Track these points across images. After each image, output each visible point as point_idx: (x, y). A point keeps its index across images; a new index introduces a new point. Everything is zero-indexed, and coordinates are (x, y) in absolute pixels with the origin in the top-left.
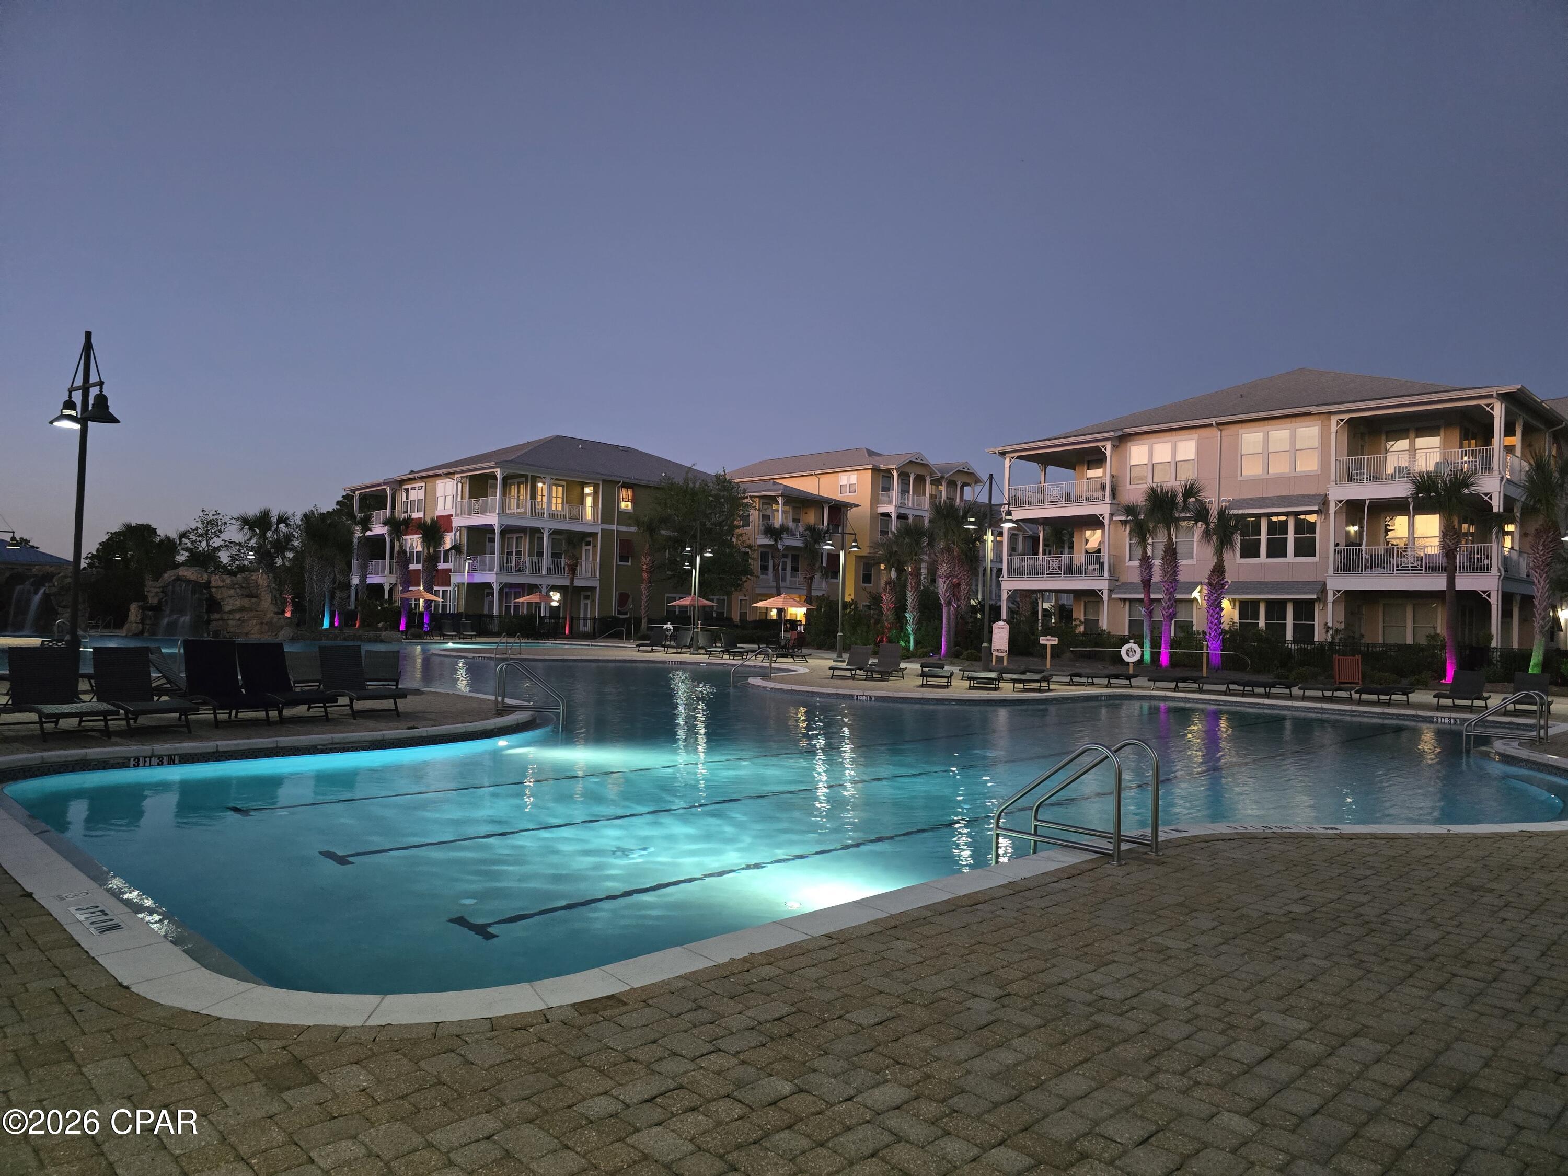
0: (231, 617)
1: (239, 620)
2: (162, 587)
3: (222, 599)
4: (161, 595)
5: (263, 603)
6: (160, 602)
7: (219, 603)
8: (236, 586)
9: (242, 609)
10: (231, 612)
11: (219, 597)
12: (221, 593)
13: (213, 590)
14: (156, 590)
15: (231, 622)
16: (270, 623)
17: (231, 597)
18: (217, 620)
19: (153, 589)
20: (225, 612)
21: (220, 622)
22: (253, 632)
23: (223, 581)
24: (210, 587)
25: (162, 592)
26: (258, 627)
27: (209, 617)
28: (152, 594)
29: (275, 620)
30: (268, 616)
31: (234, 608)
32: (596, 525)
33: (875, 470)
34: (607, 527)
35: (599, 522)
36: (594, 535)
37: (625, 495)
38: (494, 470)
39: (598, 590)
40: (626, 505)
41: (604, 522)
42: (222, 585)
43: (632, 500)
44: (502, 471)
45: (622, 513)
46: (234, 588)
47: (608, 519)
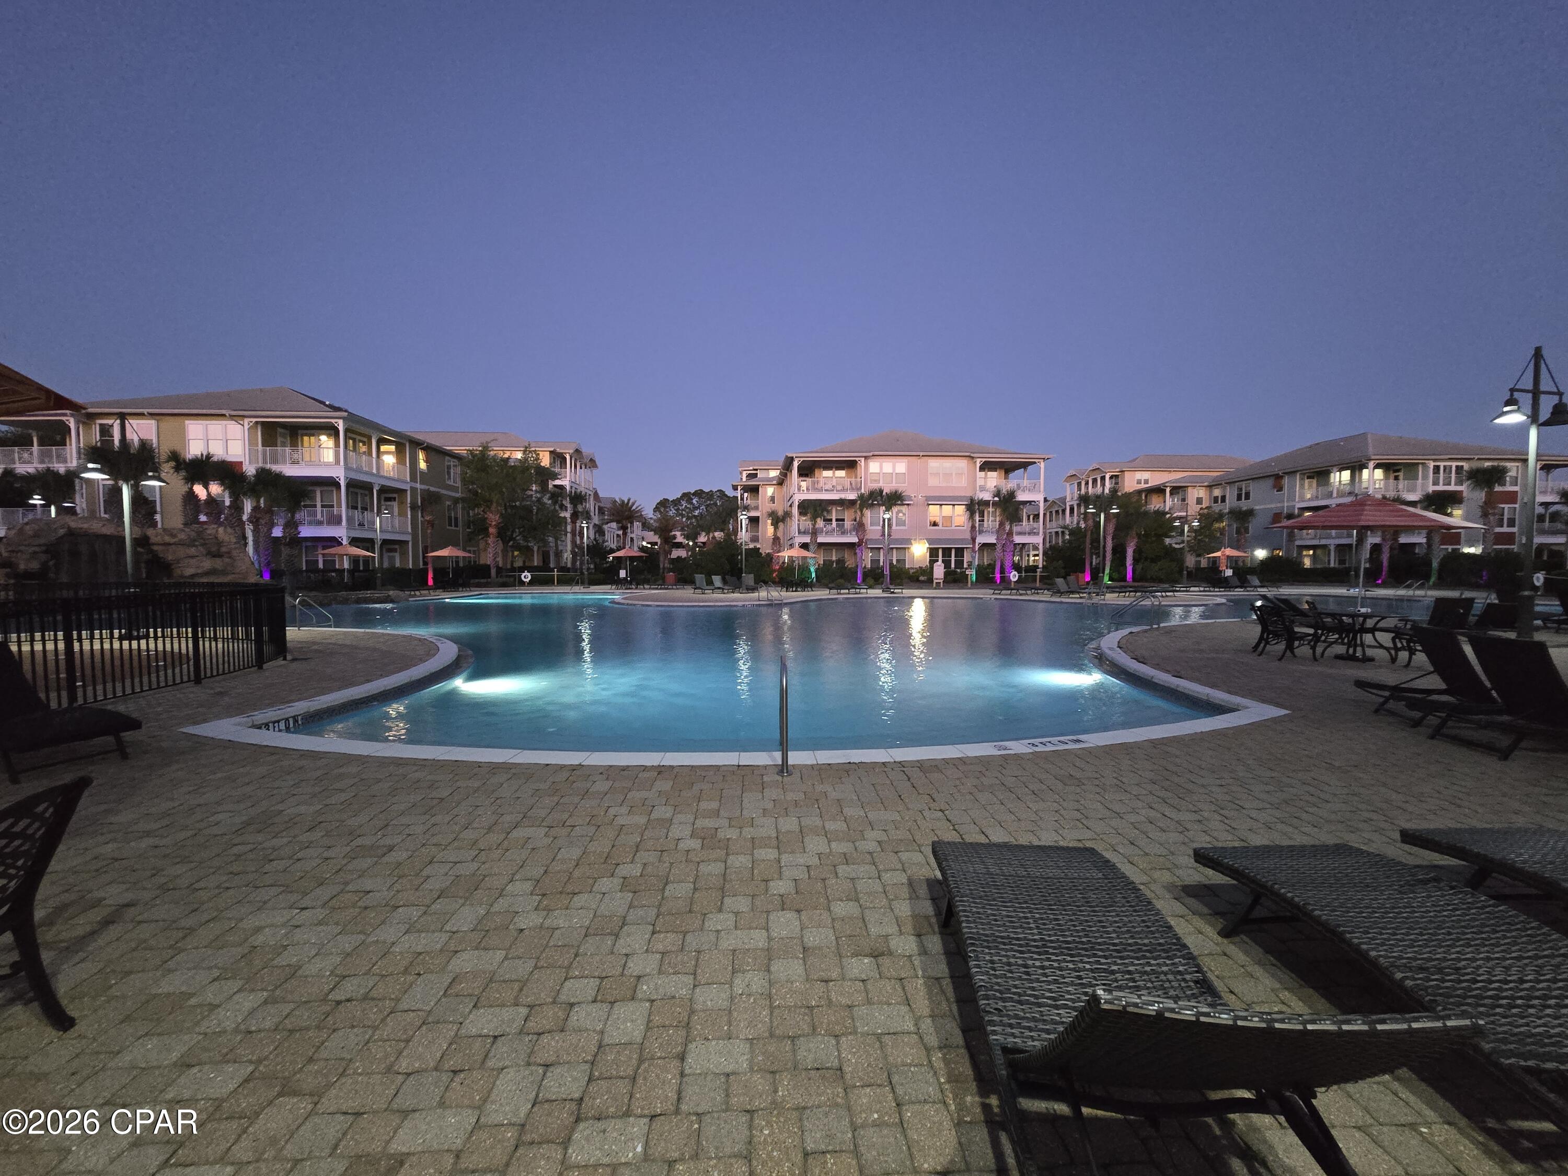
2: (45, 545)
14: (31, 549)
31: (199, 571)
32: (406, 482)
33: (551, 452)
34: (414, 485)
35: (408, 480)
36: (402, 492)
37: (421, 456)
38: (333, 421)
39: (410, 544)
40: (423, 465)
41: (411, 481)
42: (173, 541)
43: (426, 462)
44: (345, 423)
45: (422, 473)
46: (194, 546)
47: (413, 478)
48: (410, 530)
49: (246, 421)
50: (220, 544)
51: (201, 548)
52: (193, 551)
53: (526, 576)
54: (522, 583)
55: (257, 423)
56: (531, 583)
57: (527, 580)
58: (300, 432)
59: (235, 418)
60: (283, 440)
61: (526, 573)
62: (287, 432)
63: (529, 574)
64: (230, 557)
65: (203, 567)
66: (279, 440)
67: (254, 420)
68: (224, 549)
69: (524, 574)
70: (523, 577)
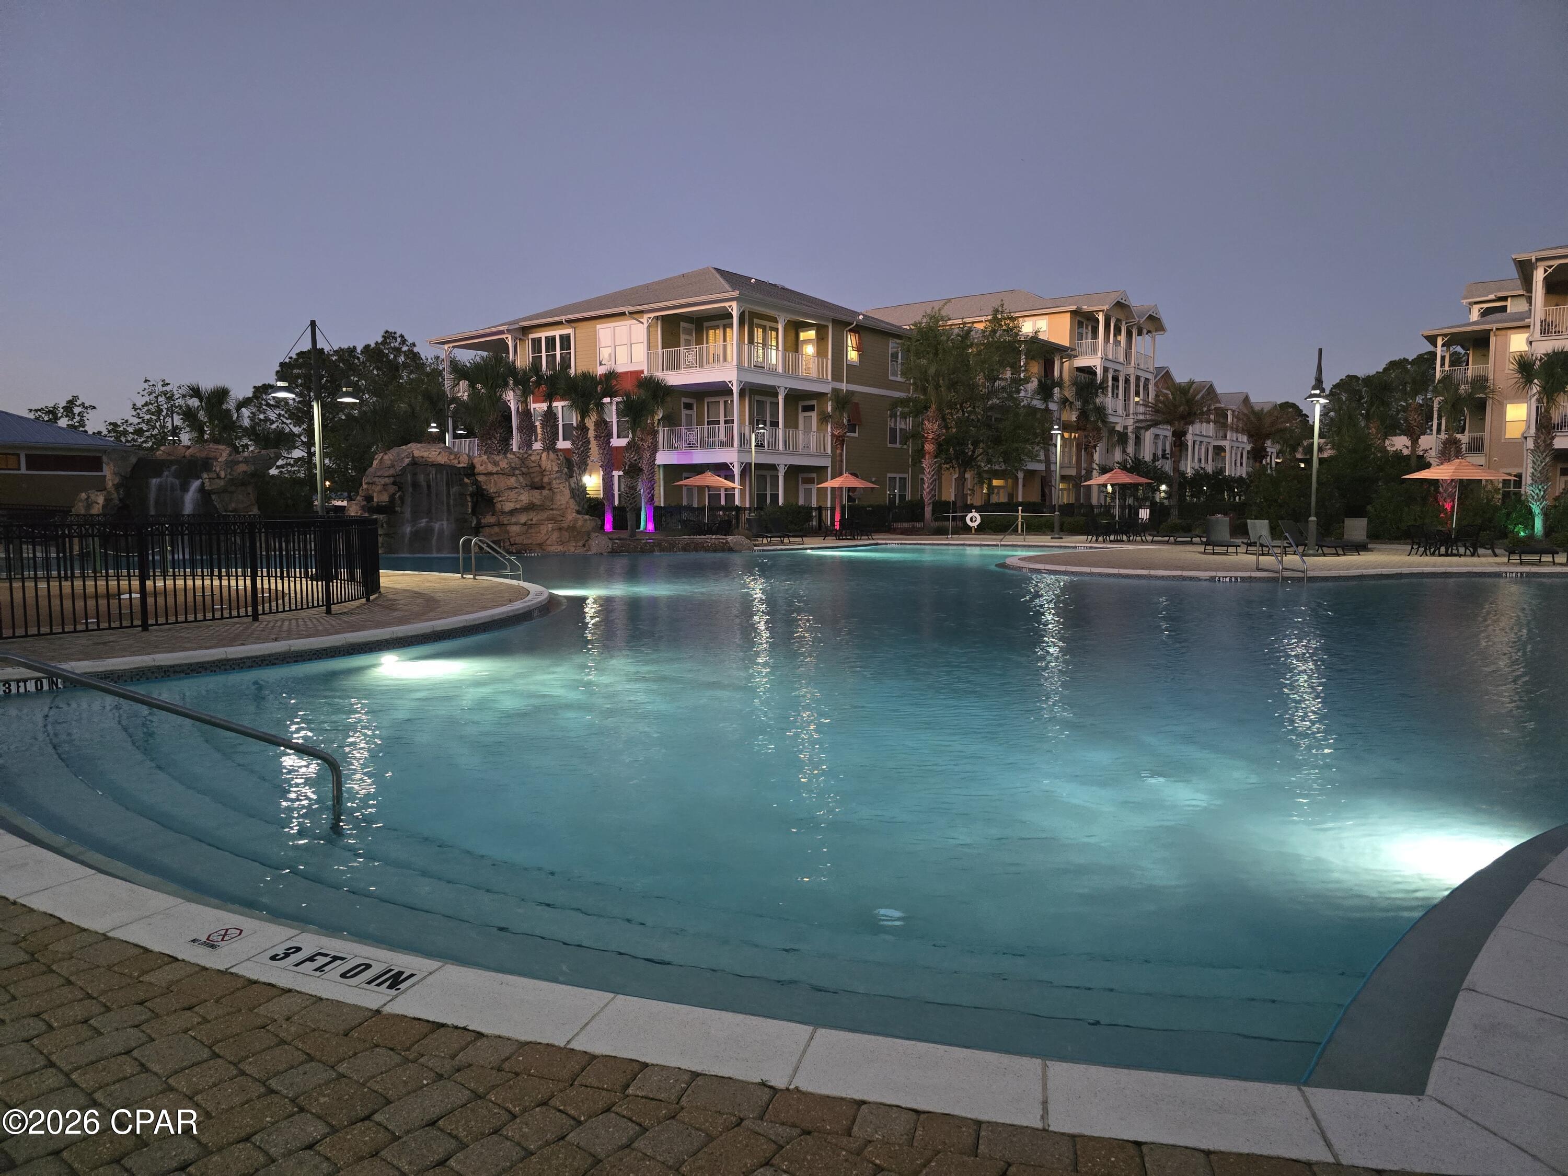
0: (514, 520)
1: (525, 524)
2: (393, 476)
3: (499, 494)
4: (393, 489)
5: (558, 497)
6: (392, 497)
7: (492, 498)
8: (517, 472)
9: (530, 508)
10: (512, 512)
11: (492, 490)
12: (496, 484)
13: (481, 478)
14: (383, 481)
15: (514, 529)
16: (572, 528)
17: (511, 489)
18: (491, 526)
19: (376, 479)
20: (503, 513)
21: (496, 529)
22: (548, 542)
23: (496, 464)
24: (474, 475)
25: (394, 483)
26: (555, 535)
27: (479, 522)
28: (379, 488)
29: (580, 523)
30: (570, 518)
31: (518, 506)
32: (826, 382)
33: (1074, 313)
34: (838, 385)
35: (830, 377)
36: (819, 396)
37: (851, 341)
38: (727, 304)
39: (829, 470)
40: (853, 355)
41: (833, 379)
42: (495, 470)
43: (859, 349)
44: (739, 307)
45: (851, 367)
46: (514, 475)
47: (837, 376)
48: (829, 451)
49: (646, 316)
50: (542, 472)
51: (521, 479)
52: (512, 481)
53: (974, 519)
54: (967, 529)
55: (657, 318)
56: (981, 529)
57: (975, 525)
58: (706, 324)
59: (635, 316)
60: (687, 337)
61: (974, 514)
62: (693, 326)
63: (977, 515)
64: (550, 489)
65: (522, 501)
66: (683, 337)
67: (652, 315)
68: (546, 480)
69: (970, 515)
70: (968, 519)
